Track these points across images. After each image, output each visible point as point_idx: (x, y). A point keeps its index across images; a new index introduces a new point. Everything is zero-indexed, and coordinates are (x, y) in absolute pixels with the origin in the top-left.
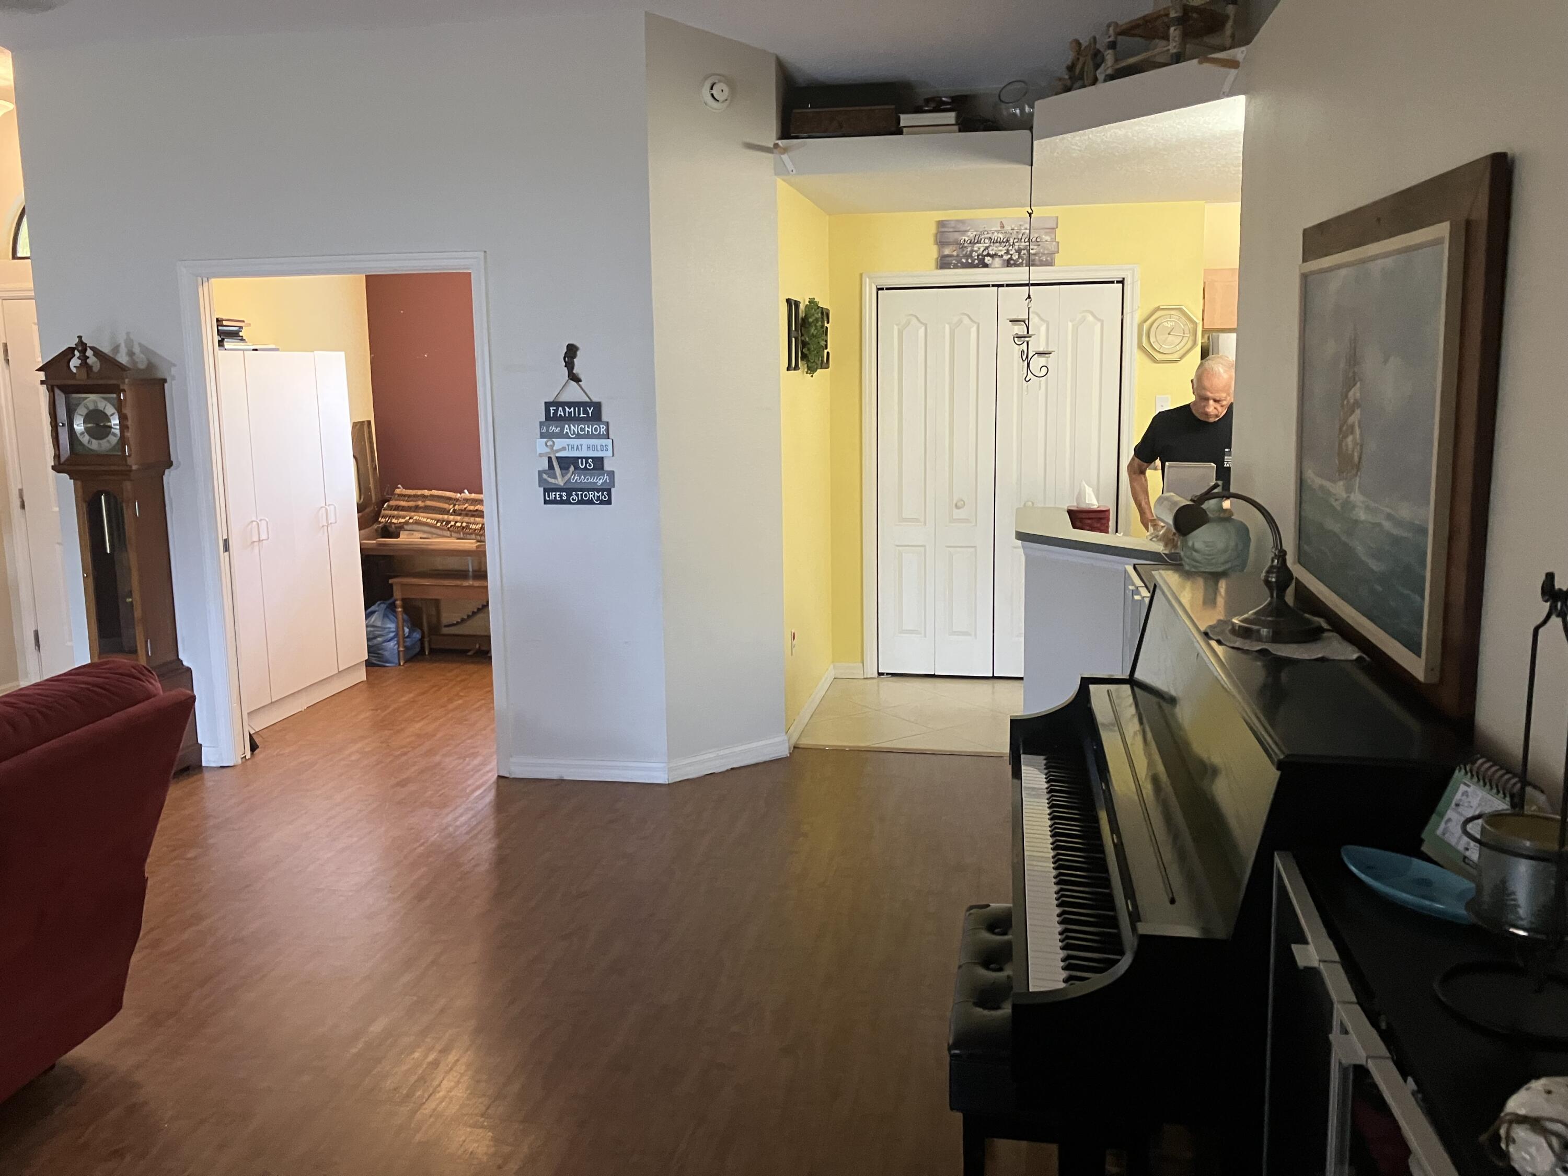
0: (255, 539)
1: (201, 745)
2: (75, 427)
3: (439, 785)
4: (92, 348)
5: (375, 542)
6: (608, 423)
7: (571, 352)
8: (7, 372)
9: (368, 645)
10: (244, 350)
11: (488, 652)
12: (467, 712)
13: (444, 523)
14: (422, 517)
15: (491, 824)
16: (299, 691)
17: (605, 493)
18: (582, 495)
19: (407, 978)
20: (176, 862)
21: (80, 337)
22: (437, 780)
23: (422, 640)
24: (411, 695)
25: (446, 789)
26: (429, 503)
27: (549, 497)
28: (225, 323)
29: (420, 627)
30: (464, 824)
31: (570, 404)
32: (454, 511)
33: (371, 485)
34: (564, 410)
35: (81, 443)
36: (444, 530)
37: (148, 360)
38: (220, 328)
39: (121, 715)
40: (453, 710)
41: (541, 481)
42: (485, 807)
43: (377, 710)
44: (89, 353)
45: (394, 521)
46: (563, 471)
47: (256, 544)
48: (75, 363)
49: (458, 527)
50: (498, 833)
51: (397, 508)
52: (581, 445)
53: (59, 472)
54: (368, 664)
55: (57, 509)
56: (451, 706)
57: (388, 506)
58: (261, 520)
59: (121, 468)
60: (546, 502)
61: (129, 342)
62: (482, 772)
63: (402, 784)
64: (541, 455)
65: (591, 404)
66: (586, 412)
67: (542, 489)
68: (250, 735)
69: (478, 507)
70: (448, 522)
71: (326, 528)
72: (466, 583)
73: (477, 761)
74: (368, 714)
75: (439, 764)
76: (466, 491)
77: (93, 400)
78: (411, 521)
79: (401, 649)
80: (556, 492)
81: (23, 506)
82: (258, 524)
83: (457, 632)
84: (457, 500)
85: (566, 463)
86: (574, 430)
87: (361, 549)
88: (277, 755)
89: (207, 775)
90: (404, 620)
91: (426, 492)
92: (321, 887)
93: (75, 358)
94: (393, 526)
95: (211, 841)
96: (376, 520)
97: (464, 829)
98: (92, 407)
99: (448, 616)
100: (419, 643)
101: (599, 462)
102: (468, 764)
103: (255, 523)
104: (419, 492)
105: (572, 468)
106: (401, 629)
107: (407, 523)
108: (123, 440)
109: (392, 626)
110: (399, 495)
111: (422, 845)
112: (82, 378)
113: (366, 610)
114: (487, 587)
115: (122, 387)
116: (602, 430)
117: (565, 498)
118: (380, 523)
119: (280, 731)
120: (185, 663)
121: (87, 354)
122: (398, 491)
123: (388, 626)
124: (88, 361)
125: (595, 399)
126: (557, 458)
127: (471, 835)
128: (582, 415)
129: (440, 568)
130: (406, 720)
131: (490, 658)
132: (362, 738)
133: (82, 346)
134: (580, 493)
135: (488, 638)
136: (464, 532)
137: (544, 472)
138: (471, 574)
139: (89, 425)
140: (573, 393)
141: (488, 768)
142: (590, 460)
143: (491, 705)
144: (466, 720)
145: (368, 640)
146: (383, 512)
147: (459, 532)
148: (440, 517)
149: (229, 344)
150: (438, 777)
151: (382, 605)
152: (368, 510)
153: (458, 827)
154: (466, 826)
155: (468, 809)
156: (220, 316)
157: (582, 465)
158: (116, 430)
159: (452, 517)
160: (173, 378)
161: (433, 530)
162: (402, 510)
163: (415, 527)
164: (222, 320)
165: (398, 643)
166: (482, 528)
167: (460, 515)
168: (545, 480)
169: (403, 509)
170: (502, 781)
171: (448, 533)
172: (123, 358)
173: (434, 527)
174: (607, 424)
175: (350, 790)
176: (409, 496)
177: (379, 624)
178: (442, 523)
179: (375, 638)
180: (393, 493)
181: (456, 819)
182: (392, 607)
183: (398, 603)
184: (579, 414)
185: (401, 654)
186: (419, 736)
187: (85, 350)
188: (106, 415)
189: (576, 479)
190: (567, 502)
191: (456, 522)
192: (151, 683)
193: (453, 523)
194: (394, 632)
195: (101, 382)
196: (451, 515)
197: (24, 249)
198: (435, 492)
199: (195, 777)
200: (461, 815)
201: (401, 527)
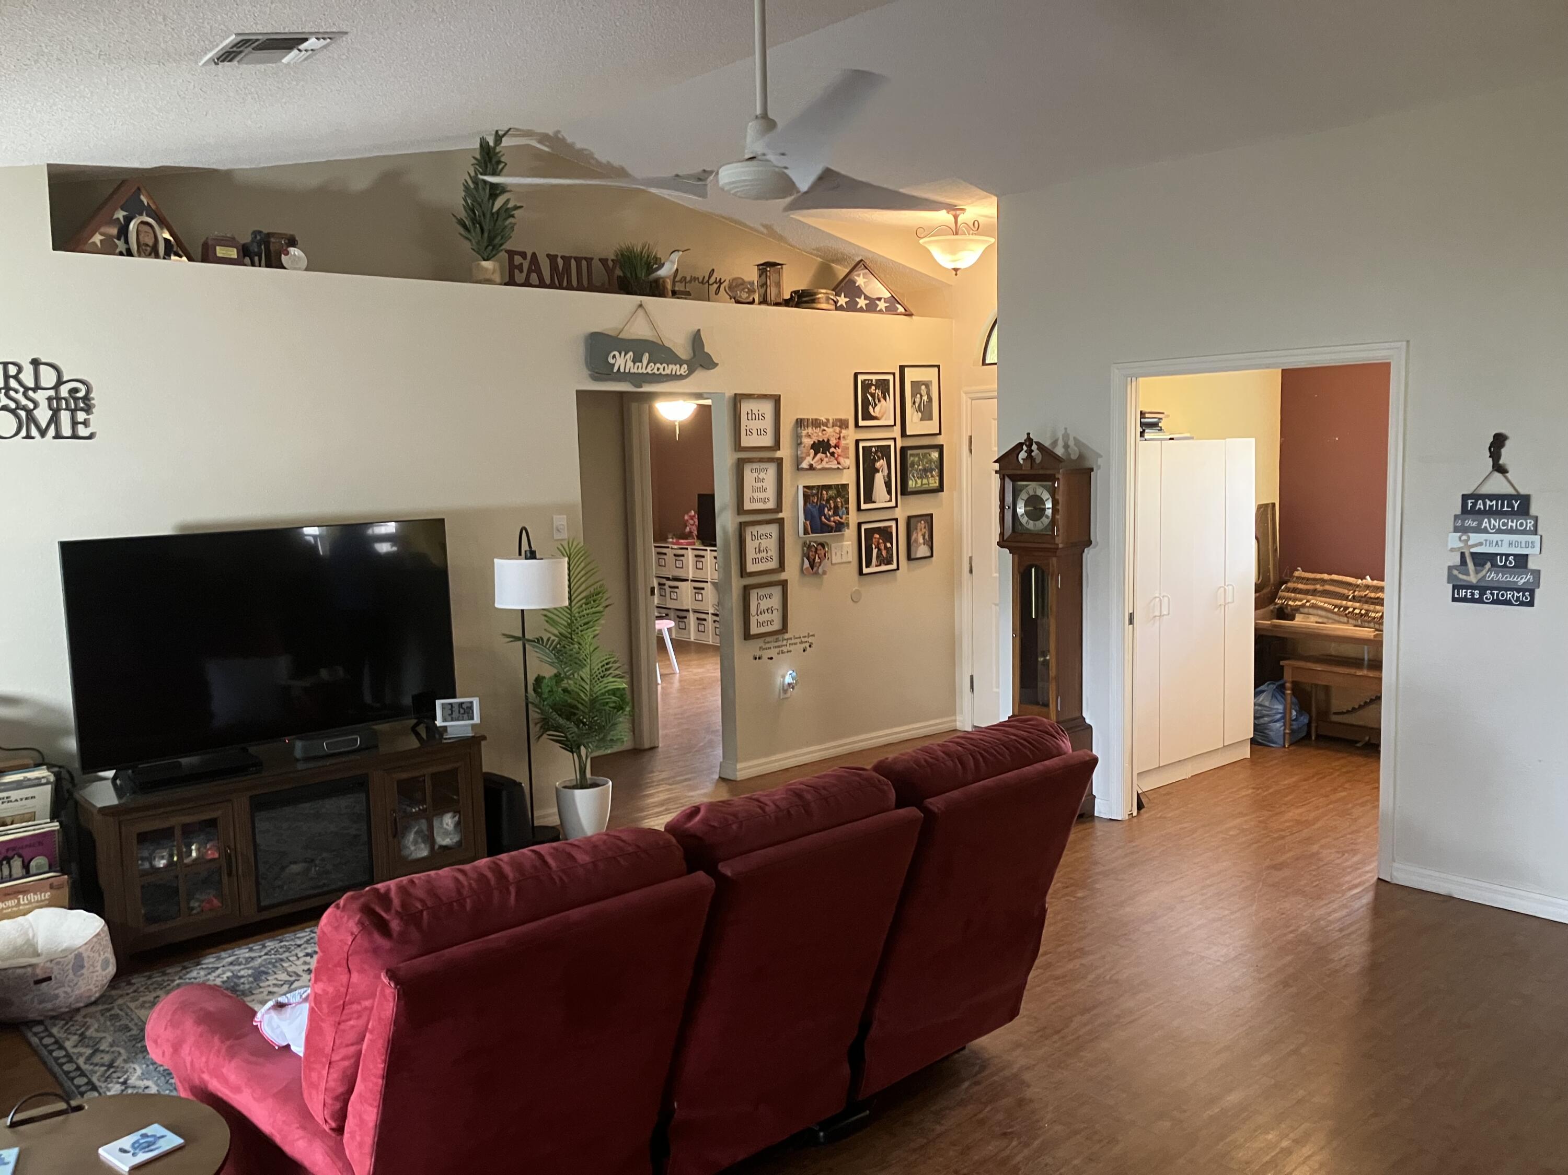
0: (1157, 613)
1: (1095, 797)
2: (1018, 510)
3: (1314, 876)
4: (1037, 443)
5: (1269, 622)
6: (1537, 517)
7: (1499, 441)
8: (969, 459)
9: (1255, 724)
10: (1161, 440)
11: (1378, 746)
12: (1350, 805)
13: (1342, 609)
14: (1320, 601)
15: (1365, 926)
16: (1185, 760)
17: (1527, 594)
18: (1498, 594)
19: (1266, 1059)
20: (1067, 898)
21: (1028, 434)
22: (1313, 870)
23: (1309, 725)
24: (1294, 779)
25: (1321, 881)
26: (1327, 587)
27: (1458, 594)
28: (1147, 415)
29: (1309, 712)
30: (1339, 920)
31: (1491, 497)
32: (1354, 597)
33: (1271, 566)
34: (1485, 504)
35: (1021, 524)
36: (1342, 616)
37: (1079, 450)
38: (1142, 420)
39: (1039, 766)
40: (1336, 802)
41: (1451, 577)
42: (1362, 907)
43: (1258, 789)
44: (1034, 447)
45: (1291, 603)
46: (1478, 568)
47: (1158, 618)
48: (1023, 455)
49: (1356, 614)
50: (1374, 936)
51: (1295, 590)
52: (1502, 541)
53: (1002, 546)
54: (1253, 741)
55: (996, 575)
56: (1333, 797)
57: (1286, 588)
58: (1163, 597)
59: (1049, 546)
60: (1454, 599)
61: (1066, 436)
62: (1360, 871)
63: (1277, 867)
64: (1452, 550)
65: (1518, 497)
66: (1510, 505)
67: (1451, 586)
68: (1138, 795)
69: (1380, 595)
70: (1346, 608)
71: (1223, 607)
72: (1359, 673)
73: (1356, 859)
74: (1250, 791)
75: (1318, 853)
76: (1368, 577)
77: (1033, 488)
78: (1308, 604)
79: (1287, 731)
80: (1467, 589)
81: (971, 571)
82: (1161, 600)
83: (1346, 721)
84: (1358, 586)
85: (1481, 559)
86: (1494, 525)
87: (1256, 630)
88: (1160, 817)
89: (1097, 824)
90: (1292, 703)
91: (1326, 576)
92: (1191, 950)
93: (1023, 452)
94: (1289, 608)
95: (1098, 886)
96: (1272, 600)
97: (1337, 926)
98: (1032, 493)
99: (1337, 704)
100: (1305, 729)
101: (1522, 561)
102: (1347, 860)
103: (1157, 600)
104: (1319, 576)
105: (1488, 565)
106: (1288, 711)
107: (1303, 606)
108: (1053, 522)
109: (1280, 707)
110: (1298, 578)
111: (1291, 932)
112: (1026, 470)
113: (1255, 688)
114: (1380, 679)
115: (1057, 477)
116: (1529, 525)
117: (1477, 596)
118: (1276, 604)
119: (1164, 795)
120: (1088, 721)
121: (1032, 448)
122: (1296, 574)
123: (1276, 707)
124: (1033, 454)
125: (1523, 491)
126: (1472, 554)
127: (1343, 933)
128: (1505, 509)
129: (1333, 653)
130: (1285, 804)
131: (1379, 752)
132: (1241, 814)
133: (1029, 441)
134: (1496, 592)
135: (1378, 732)
136: (1362, 619)
137: (1455, 567)
138: (1366, 662)
139: (1028, 508)
140: (1498, 485)
141: (1367, 869)
142: (1511, 558)
143: (1376, 803)
144: (1349, 814)
145: (1255, 718)
146: (1280, 593)
147: (1356, 620)
148: (1338, 602)
149: (1149, 434)
150: (1314, 867)
151: (1271, 686)
152: (1265, 591)
153: (1331, 922)
154: (1339, 923)
155: (1344, 906)
156: (1145, 410)
157: (1501, 562)
158: (1049, 512)
159: (1350, 604)
160: (1099, 467)
161: (1330, 615)
162: (1299, 593)
163: (1311, 611)
164: (1145, 413)
165: (1285, 725)
166: (1382, 617)
167: (1359, 602)
168: (1456, 576)
169: (1301, 591)
170: (1383, 885)
171: (1345, 619)
172: (1059, 451)
173: (1331, 611)
174: (1536, 519)
175: (1224, 864)
176: (1308, 579)
177: (1267, 704)
178: (1339, 609)
179: (1262, 717)
180: (1291, 576)
181: (1329, 914)
182: (1282, 688)
183: (1288, 685)
184: (1502, 506)
185: (1287, 736)
186: (1298, 822)
187: (1031, 445)
188: (1042, 499)
189: (1492, 576)
190: (1480, 601)
191: (1354, 609)
192: (1063, 741)
193: (1351, 610)
194: (1280, 713)
195: (1041, 472)
196: (1350, 601)
197: (992, 357)
198: (1335, 577)
199: (1088, 824)
200: (1335, 911)
201: (1297, 609)
